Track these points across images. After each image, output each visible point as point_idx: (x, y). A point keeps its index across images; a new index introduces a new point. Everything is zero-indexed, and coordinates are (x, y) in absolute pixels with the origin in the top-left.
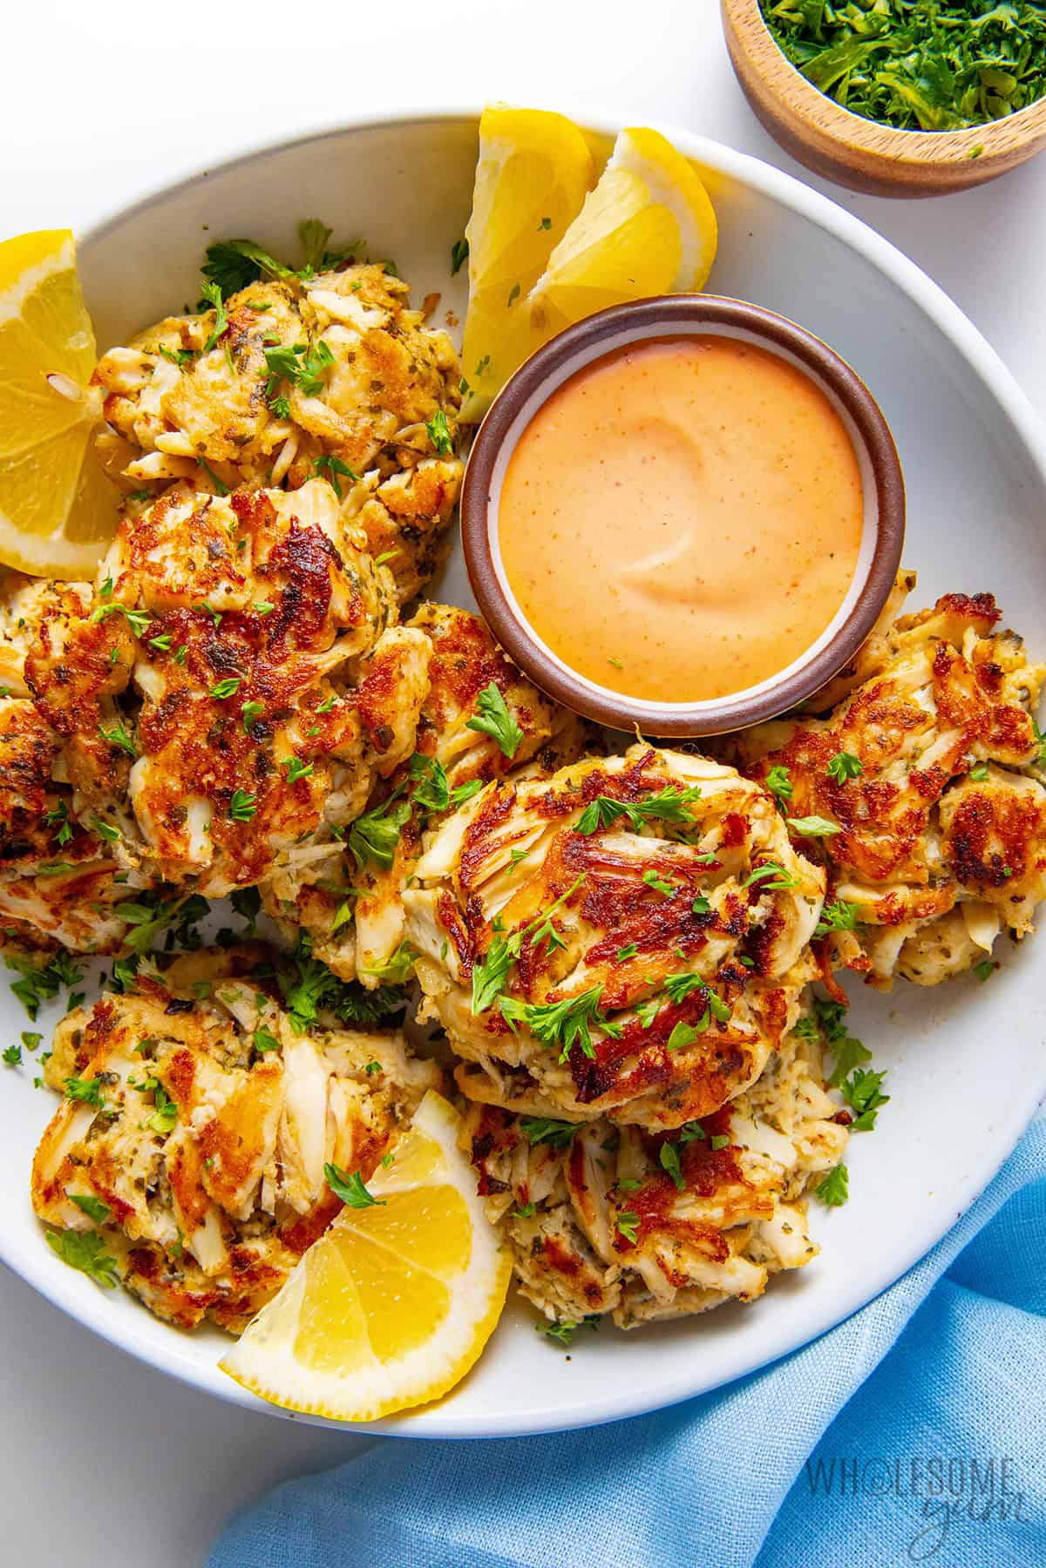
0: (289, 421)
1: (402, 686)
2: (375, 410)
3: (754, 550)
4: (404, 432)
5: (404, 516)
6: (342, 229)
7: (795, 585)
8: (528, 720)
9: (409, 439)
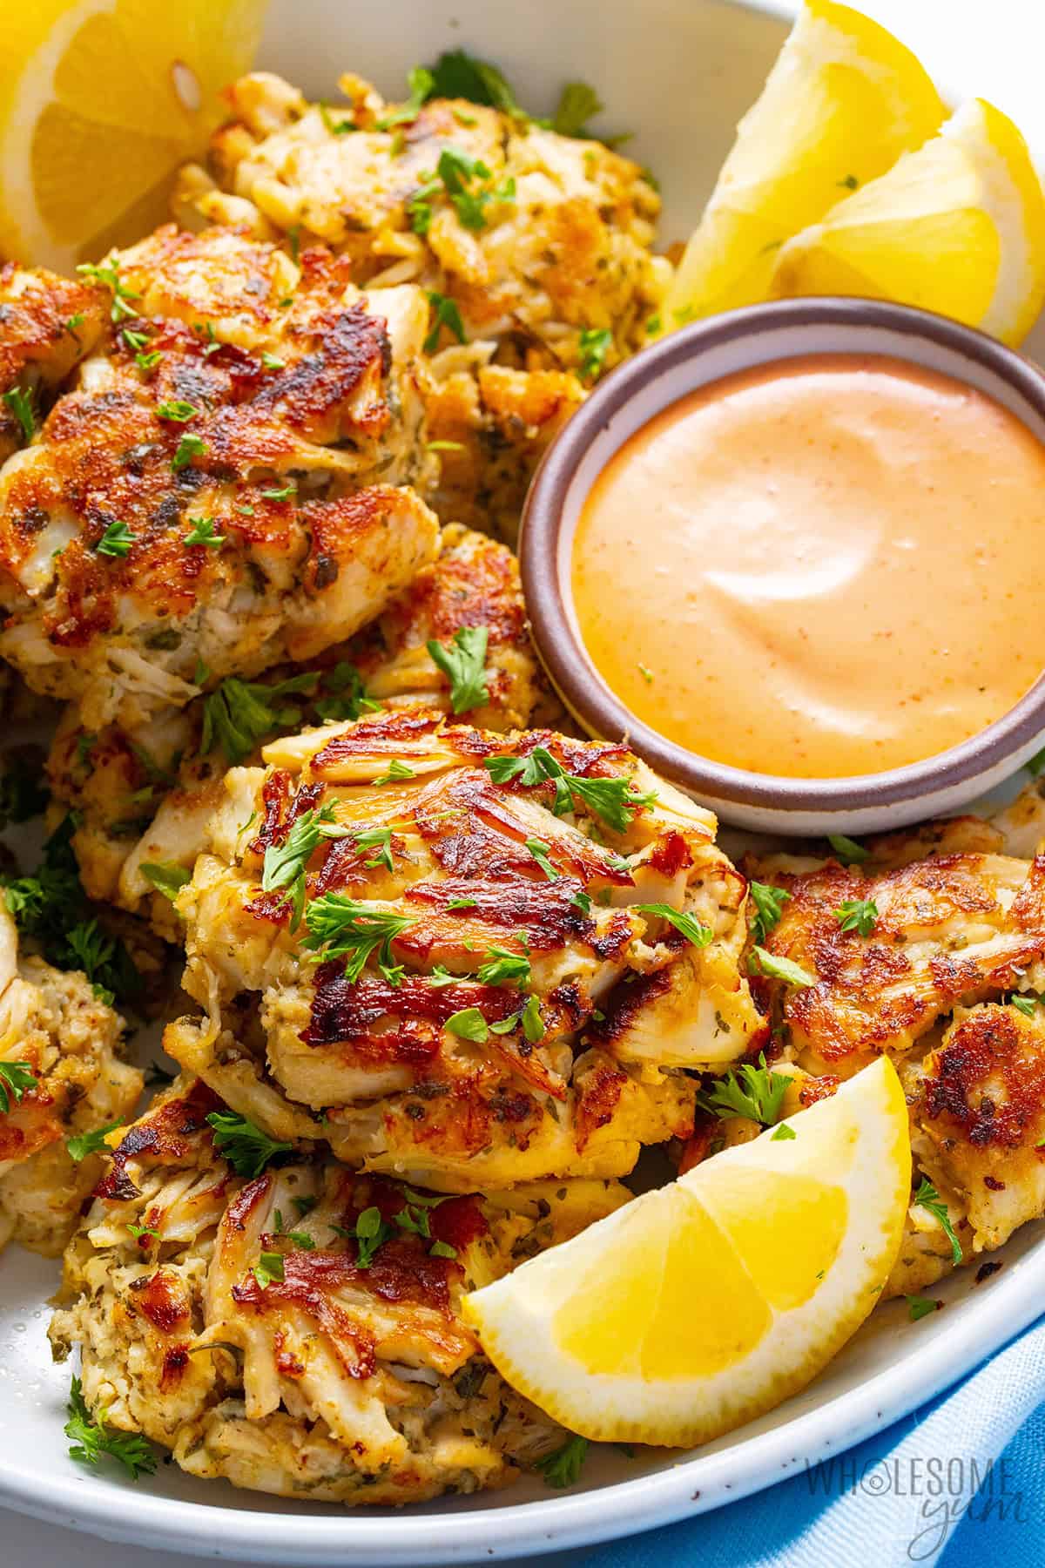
0: (423, 238)
1: (379, 535)
2: (534, 284)
3: (889, 635)
4: (553, 329)
5: (495, 412)
6: (615, 111)
7: (916, 698)
8: (504, 689)
9: (555, 340)
